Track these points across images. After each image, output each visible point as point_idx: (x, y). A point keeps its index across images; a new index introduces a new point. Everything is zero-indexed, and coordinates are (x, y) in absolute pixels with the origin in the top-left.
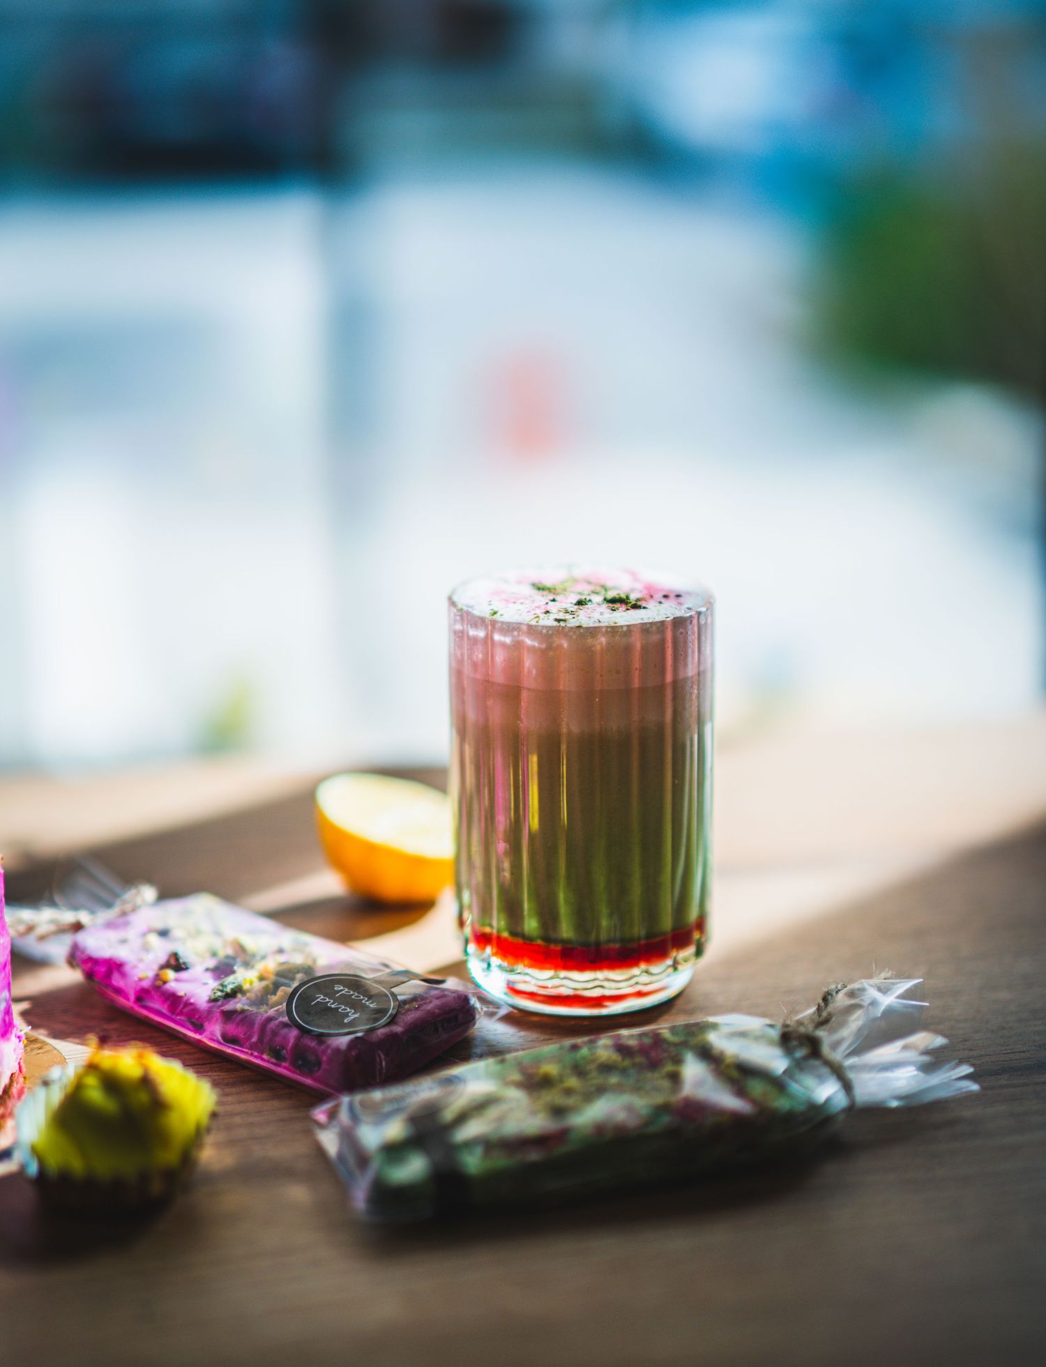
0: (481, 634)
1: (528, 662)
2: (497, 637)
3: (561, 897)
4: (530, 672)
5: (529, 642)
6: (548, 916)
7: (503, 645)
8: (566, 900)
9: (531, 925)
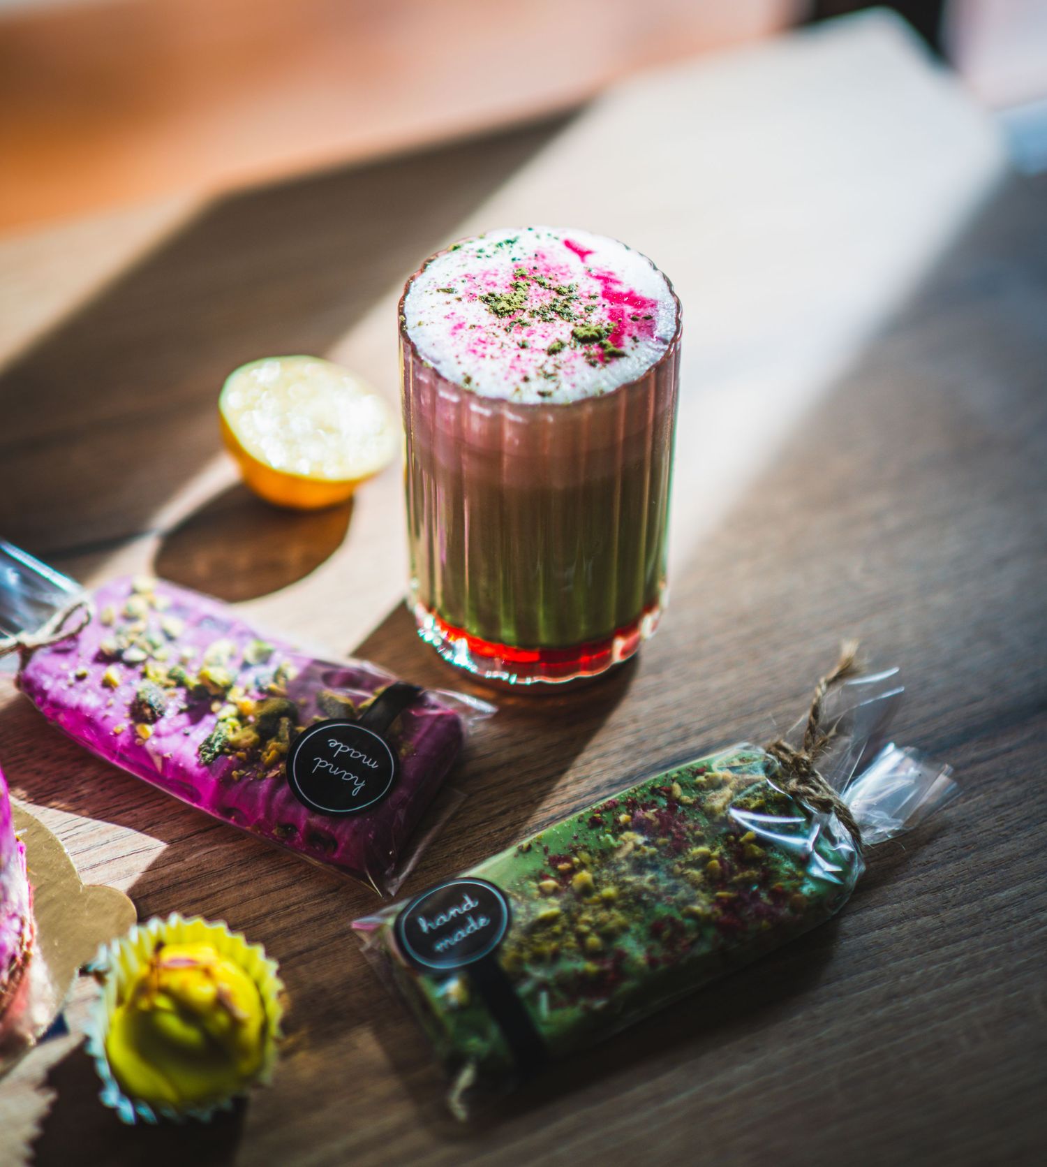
0: (455, 399)
1: (508, 433)
2: (474, 407)
3: (541, 614)
4: (512, 442)
5: (510, 416)
6: (525, 626)
7: (481, 416)
8: (546, 615)
9: (508, 633)
